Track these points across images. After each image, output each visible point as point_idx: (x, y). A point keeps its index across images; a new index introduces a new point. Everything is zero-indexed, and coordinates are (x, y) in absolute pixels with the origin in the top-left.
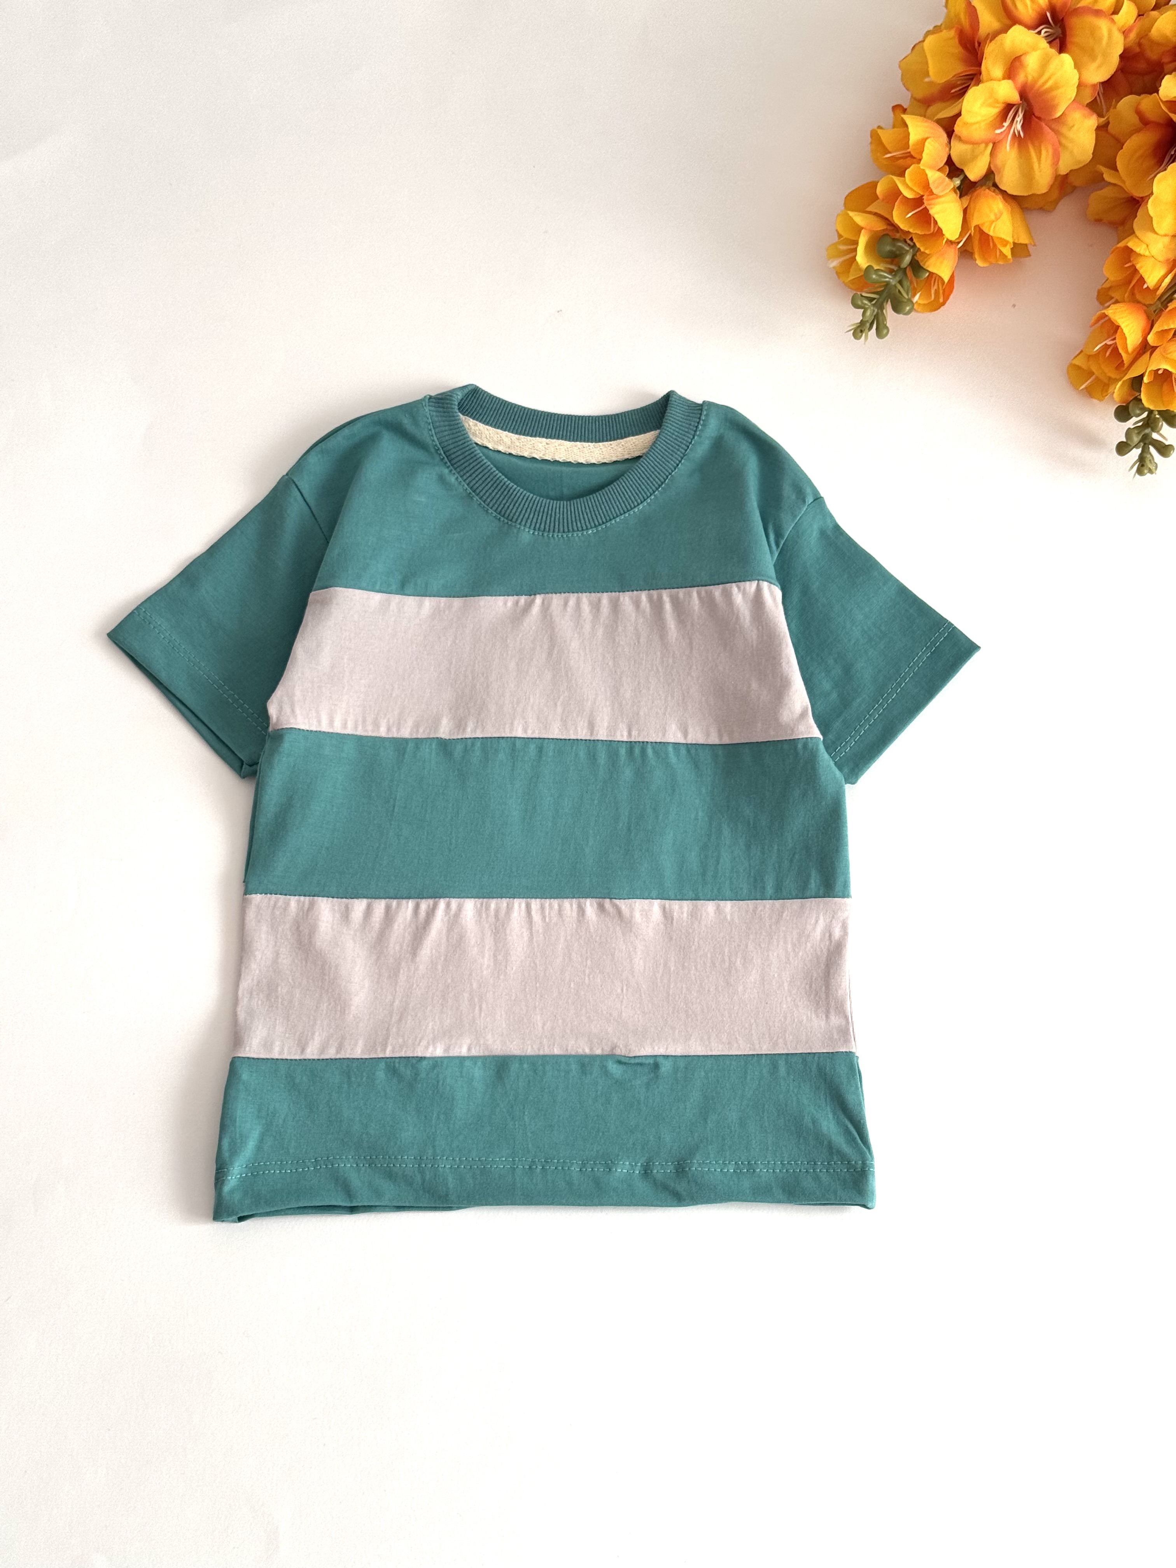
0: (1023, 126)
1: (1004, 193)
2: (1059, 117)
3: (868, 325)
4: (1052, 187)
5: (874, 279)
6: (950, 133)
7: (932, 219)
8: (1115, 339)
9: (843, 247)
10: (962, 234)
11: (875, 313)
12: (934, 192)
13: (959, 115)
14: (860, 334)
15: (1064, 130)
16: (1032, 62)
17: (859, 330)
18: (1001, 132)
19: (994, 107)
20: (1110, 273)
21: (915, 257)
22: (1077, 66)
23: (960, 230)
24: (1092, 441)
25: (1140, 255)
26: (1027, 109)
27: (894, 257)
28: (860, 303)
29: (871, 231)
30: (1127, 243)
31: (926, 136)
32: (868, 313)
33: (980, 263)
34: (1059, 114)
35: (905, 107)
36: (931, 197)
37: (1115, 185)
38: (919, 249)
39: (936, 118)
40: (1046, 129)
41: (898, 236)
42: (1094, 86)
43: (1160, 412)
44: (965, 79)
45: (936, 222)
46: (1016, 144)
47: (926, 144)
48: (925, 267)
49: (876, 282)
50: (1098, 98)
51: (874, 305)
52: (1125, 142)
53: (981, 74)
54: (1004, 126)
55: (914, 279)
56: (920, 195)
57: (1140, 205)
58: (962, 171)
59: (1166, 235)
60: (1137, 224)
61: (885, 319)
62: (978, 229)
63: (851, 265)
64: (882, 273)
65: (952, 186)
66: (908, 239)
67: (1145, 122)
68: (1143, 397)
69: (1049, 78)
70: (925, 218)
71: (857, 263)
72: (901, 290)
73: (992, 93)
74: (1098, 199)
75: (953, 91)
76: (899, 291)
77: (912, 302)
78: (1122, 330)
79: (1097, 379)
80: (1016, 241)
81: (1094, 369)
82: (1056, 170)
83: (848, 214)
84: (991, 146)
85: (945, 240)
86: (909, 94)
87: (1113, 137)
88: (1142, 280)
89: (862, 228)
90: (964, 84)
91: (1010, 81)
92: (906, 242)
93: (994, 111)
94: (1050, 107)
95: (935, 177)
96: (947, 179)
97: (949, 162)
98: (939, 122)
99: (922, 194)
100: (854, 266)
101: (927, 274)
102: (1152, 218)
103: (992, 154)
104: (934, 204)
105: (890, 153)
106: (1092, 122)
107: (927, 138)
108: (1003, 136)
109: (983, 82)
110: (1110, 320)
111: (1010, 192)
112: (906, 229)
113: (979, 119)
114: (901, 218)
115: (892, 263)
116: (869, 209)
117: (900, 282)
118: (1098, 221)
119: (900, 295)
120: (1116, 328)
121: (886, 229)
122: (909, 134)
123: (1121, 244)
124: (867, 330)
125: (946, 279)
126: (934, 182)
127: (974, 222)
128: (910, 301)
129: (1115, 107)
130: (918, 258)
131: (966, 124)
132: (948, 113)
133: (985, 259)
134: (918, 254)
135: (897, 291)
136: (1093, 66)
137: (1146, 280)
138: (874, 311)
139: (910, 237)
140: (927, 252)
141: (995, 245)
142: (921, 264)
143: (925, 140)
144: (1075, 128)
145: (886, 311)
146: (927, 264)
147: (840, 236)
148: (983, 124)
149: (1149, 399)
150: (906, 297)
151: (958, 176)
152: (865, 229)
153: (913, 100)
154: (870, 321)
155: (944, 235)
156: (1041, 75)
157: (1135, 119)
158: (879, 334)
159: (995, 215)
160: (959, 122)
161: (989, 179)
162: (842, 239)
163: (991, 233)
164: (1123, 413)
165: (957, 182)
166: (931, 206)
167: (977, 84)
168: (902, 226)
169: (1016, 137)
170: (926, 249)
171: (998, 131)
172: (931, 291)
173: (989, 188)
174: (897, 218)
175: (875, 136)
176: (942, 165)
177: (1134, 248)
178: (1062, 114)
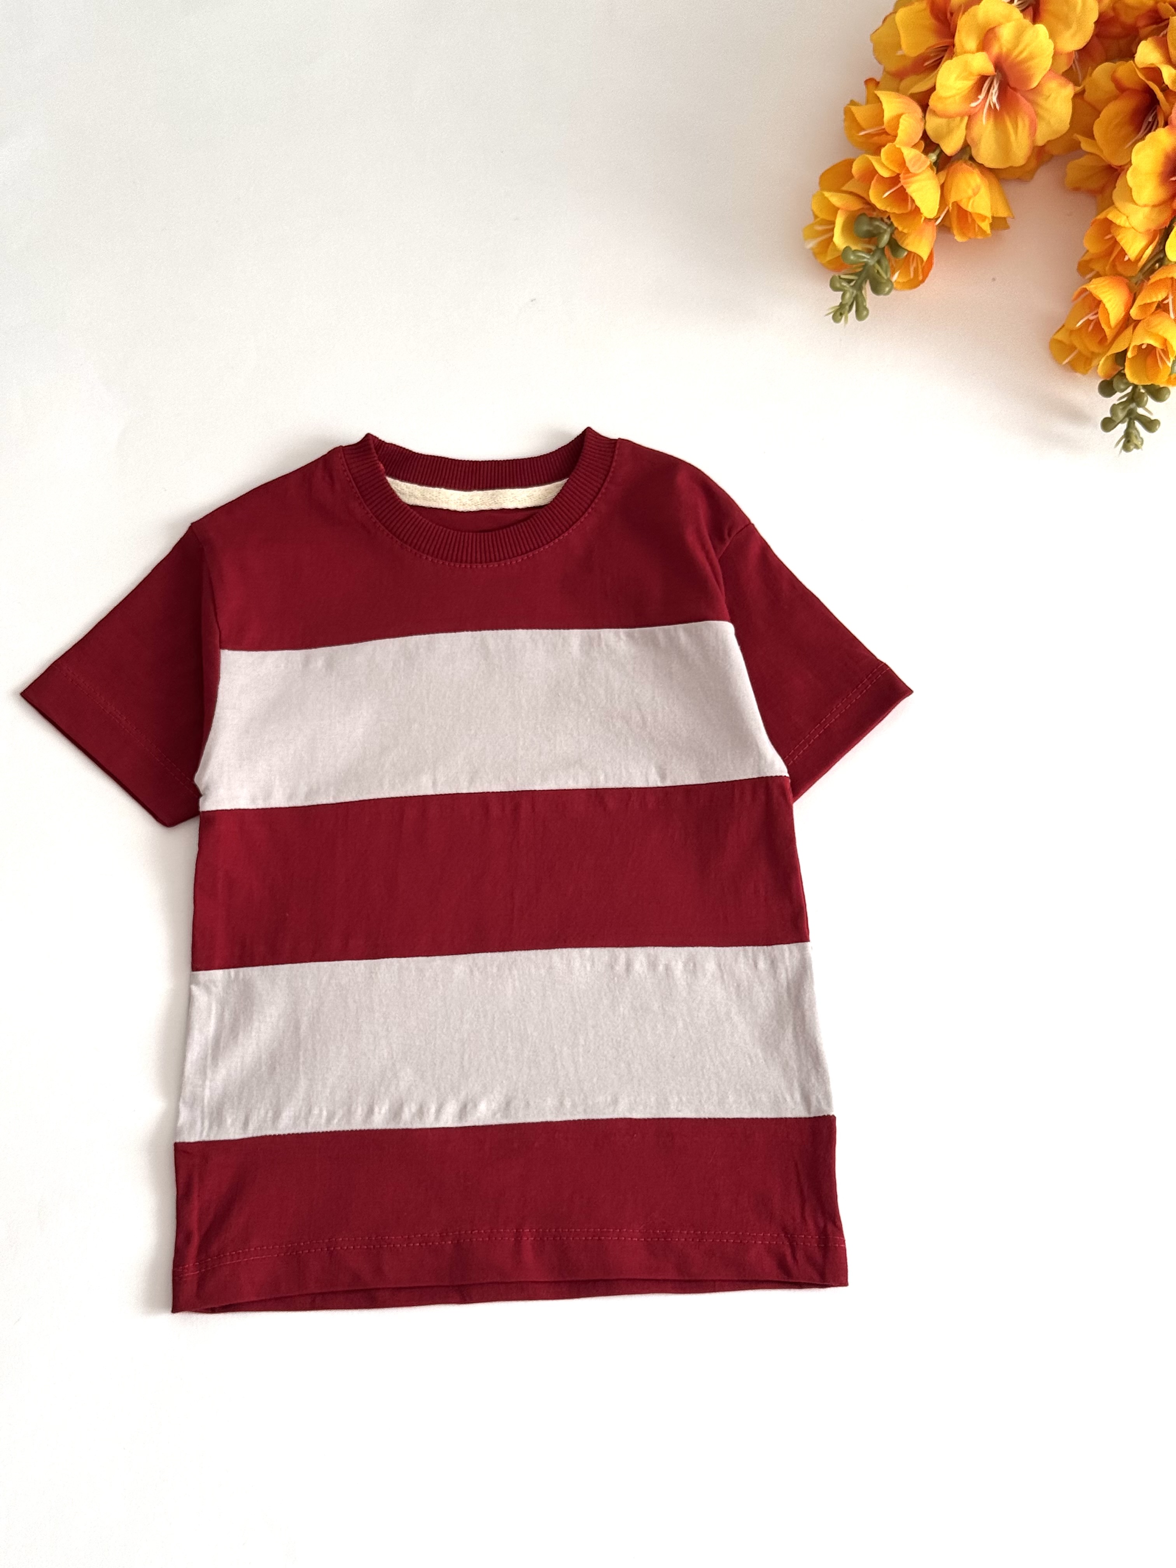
0: (999, 98)
1: (981, 166)
2: (1035, 88)
3: (847, 307)
4: (1029, 159)
5: (852, 260)
6: (925, 107)
7: (909, 198)
8: (1097, 313)
9: (819, 228)
10: (940, 211)
11: (854, 295)
12: (911, 171)
13: (933, 89)
14: (840, 317)
15: (1041, 101)
16: (1006, 33)
17: (839, 313)
18: (977, 106)
19: (969, 80)
20: (1091, 246)
21: (893, 236)
22: (1052, 35)
23: (938, 207)
24: (1076, 416)
25: (1119, 227)
26: (1003, 80)
27: (872, 237)
28: (838, 285)
29: (846, 211)
30: (1107, 214)
31: (900, 112)
32: (848, 295)
33: (959, 238)
34: (1034, 84)
35: (878, 80)
36: (907, 175)
37: (1091, 154)
38: (896, 228)
39: (910, 92)
40: (1023, 101)
41: (875, 214)
42: (1069, 54)
43: (1145, 387)
44: (939, 51)
45: (913, 201)
46: (992, 116)
47: (901, 121)
48: (903, 246)
49: (853, 263)
50: (1074, 67)
51: (852, 286)
52: (1102, 110)
53: (954, 46)
54: (978, 99)
55: (892, 258)
56: (896, 174)
57: (1119, 174)
58: (938, 145)
59: (1145, 206)
60: (1116, 195)
61: (864, 300)
62: (955, 204)
63: (828, 247)
64: (860, 254)
65: (929, 163)
66: (884, 217)
67: (1121, 89)
68: (1127, 372)
69: (1024, 49)
70: (902, 196)
71: (834, 243)
72: (880, 271)
73: (966, 66)
74: (1075, 168)
75: (926, 64)
76: (878, 271)
77: (891, 282)
78: (1104, 305)
79: (1080, 353)
80: (995, 216)
81: (1076, 343)
82: (1033, 141)
83: (823, 195)
84: (966, 119)
85: (923, 219)
86: (881, 67)
87: (1090, 104)
88: (1123, 253)
89: (838, 209)
90: (937, 55)
91: (984, 53)
92: (882, 220)
93: (968, 83)
94: (1025, 78)
95: (910, 154)
96: (923, 156)
97: (925, 136)
98: (913, 96)
99: (898, 172)
100: (831, 247)
101: (906, 253)
102: (1131, 190)
103: (968, 127)
104: (912, 183)
105: (864, 130)
106: (1069, 91)
107: (902, 114)
108: (977, 109)
109: (957, 56)
110: (1091, 294)
111: (989, 164)
112: (883, 208)
113: (954, 92)
114: (878, 198)
115: (869, 243)
116: (845, 188)
117: (879, 262)
118: (1076, 189)
119: (878, 276)
120: (1098, 303)
121: (863, 209)
122: (883, 111)
123: (1101, 216)
124: (846, 312)
125: (925, 257)
126: (910, 160)
127: (952, 198)
128: (889, 280)
129: (1091, 75)
130: (896, 236)
131: (940, 98)
132: (921, 87)
133: (963, 233)
134: (895, 232)
135: (876, 271)
136: (1067, 35)
137: (1126, 251)
138: (853, 293)
139: (887, 215)
140: (905, 231)
141: (973, 220)
142: (900, 244)
143: (899, 116)
144: (1051, 99)
145: (866, 292)
146: (905, 242)
147: (816, 217)
148: (957, 97)
149: (1135, 373)
150: (886, 278)
151: (933, 151)
152: (842, 209)
153: (885, 73)
154: (850, 303)
155: (921, 214)
156: (1016, 46)
157: (1111, 86)
158: (860, 316)
159: (973, 190)
160: (933, 97)
161: (966, 152)
162: (818, 219)
163: (970, 209)
164: (1107, 388)
165: (933, 157)
166: (908, 185)
167: (951, 57)
168: (879, 205)
169: (992, 110)
170: (904, 229)
171: (974, 105)
172: (909, 270)
173: (965, 162)
174: (873, 198)
175: (848, 114)
176: (917, 140)
177: (1114, 220)
178: (1038, 85)
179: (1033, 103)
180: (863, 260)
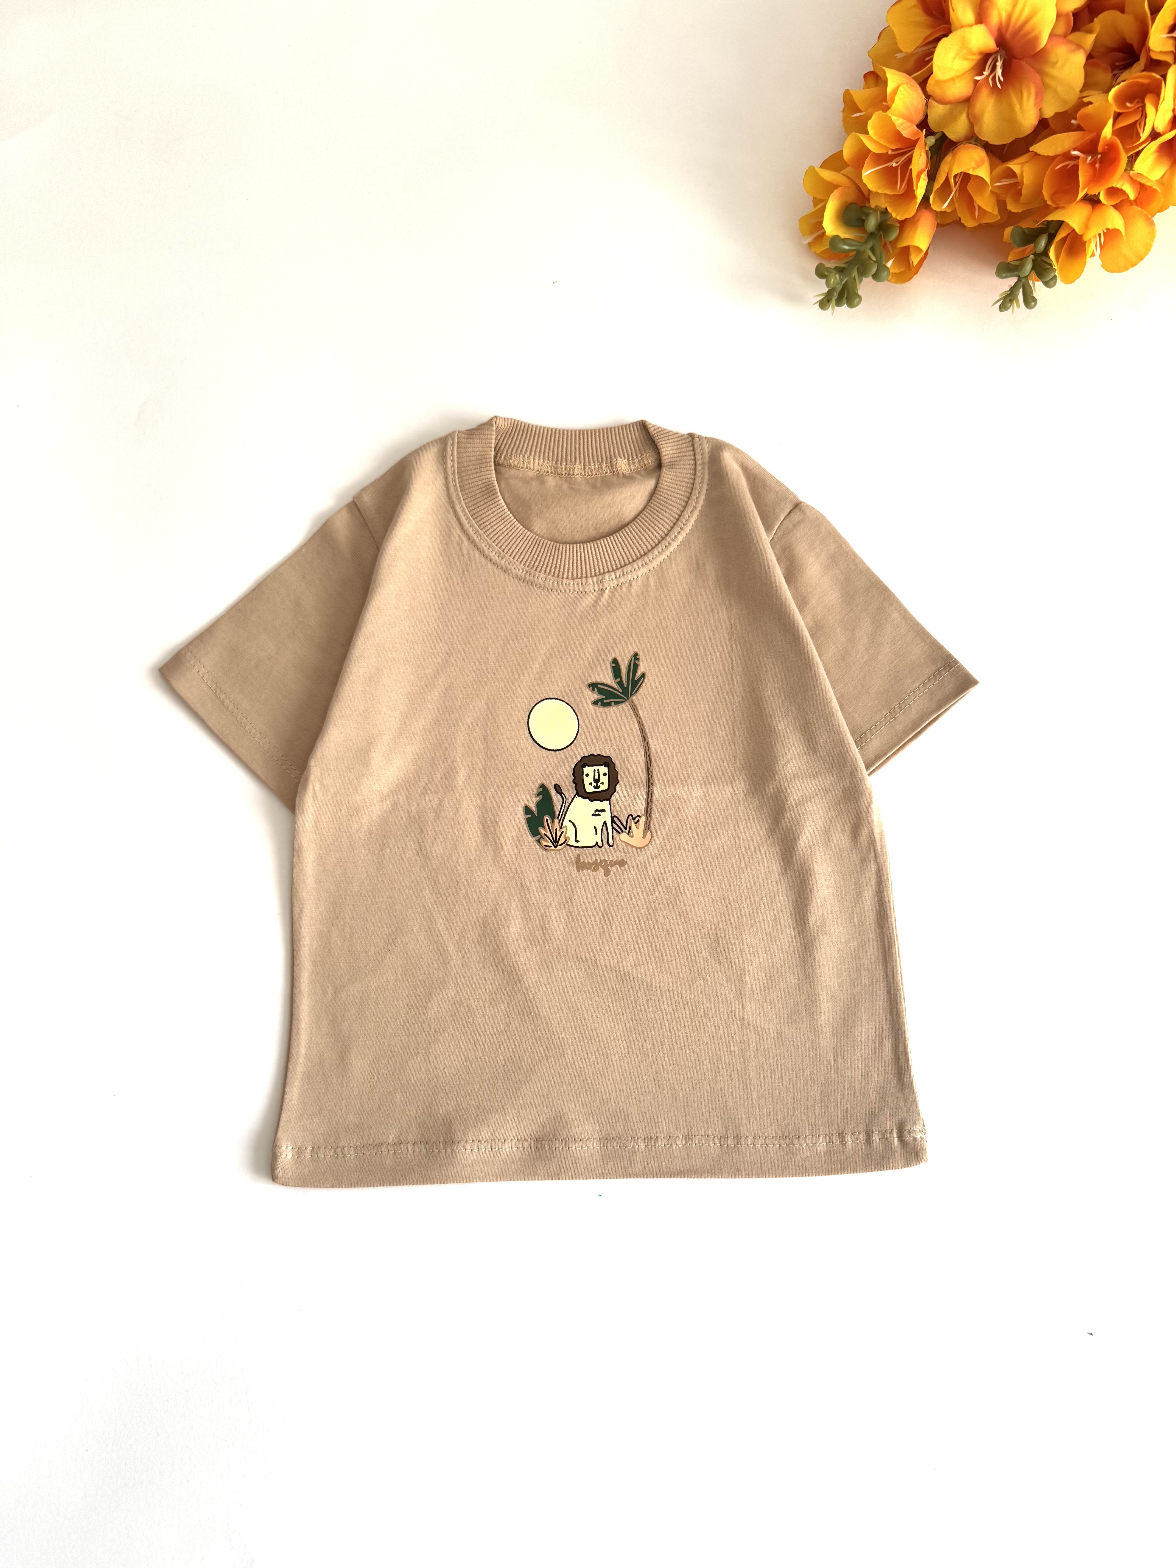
0: (1003, 74)
1: (984, 144)
2: (1040, 52)
3: (836, 295)
5: (844, 248)
6: (924, 87)
11: (844, 282)
13: (931, 69)
14: (828, 306)
15: (1048, 66)
17: (826, 301)
19: (967, 58)
26: (1006, 54)
28: (825, 273)
32: (836, 283)
34: (1040, 48)
40: (1027, 68)
49: (846, 251)
51: (844, 275)
53: (949, 25)
54: (982, 75)
58: (939, 130)
61: (856, 288)
64: (849, 242)
72: (871, 255)
73: (965, 43)
76: (868, 256)
77: (884, 268)
82: (1041, 115)
90: (935, 37)
91: (982, 26)
93: (968, 62)
97: (925, 121)
105: (861, 111)
106: (1079, 57)
107: (900, 85)
109: (951, 33)
111: (989, 142)
113: (953, 74)
114: (870, 178)
115: (857, 228)
117: (871, 248)
124: (835, 301)
131: (938, 82)
132: (924, 72)
144: (1058, 63)
145: (857, 279)
148: (958, 80)
151: (934, 135)
154: (838, 292)
158: (851, 305)
160: (931, 76)
161: (971, 136)
162: (807, 213)
165: (932, 140)
171: (977, 79)
173: (970, 144)
174: (866, 180)
176: (915, 123)
178: (1044, 47)
179: (1041, 73)
180: (854, 248)
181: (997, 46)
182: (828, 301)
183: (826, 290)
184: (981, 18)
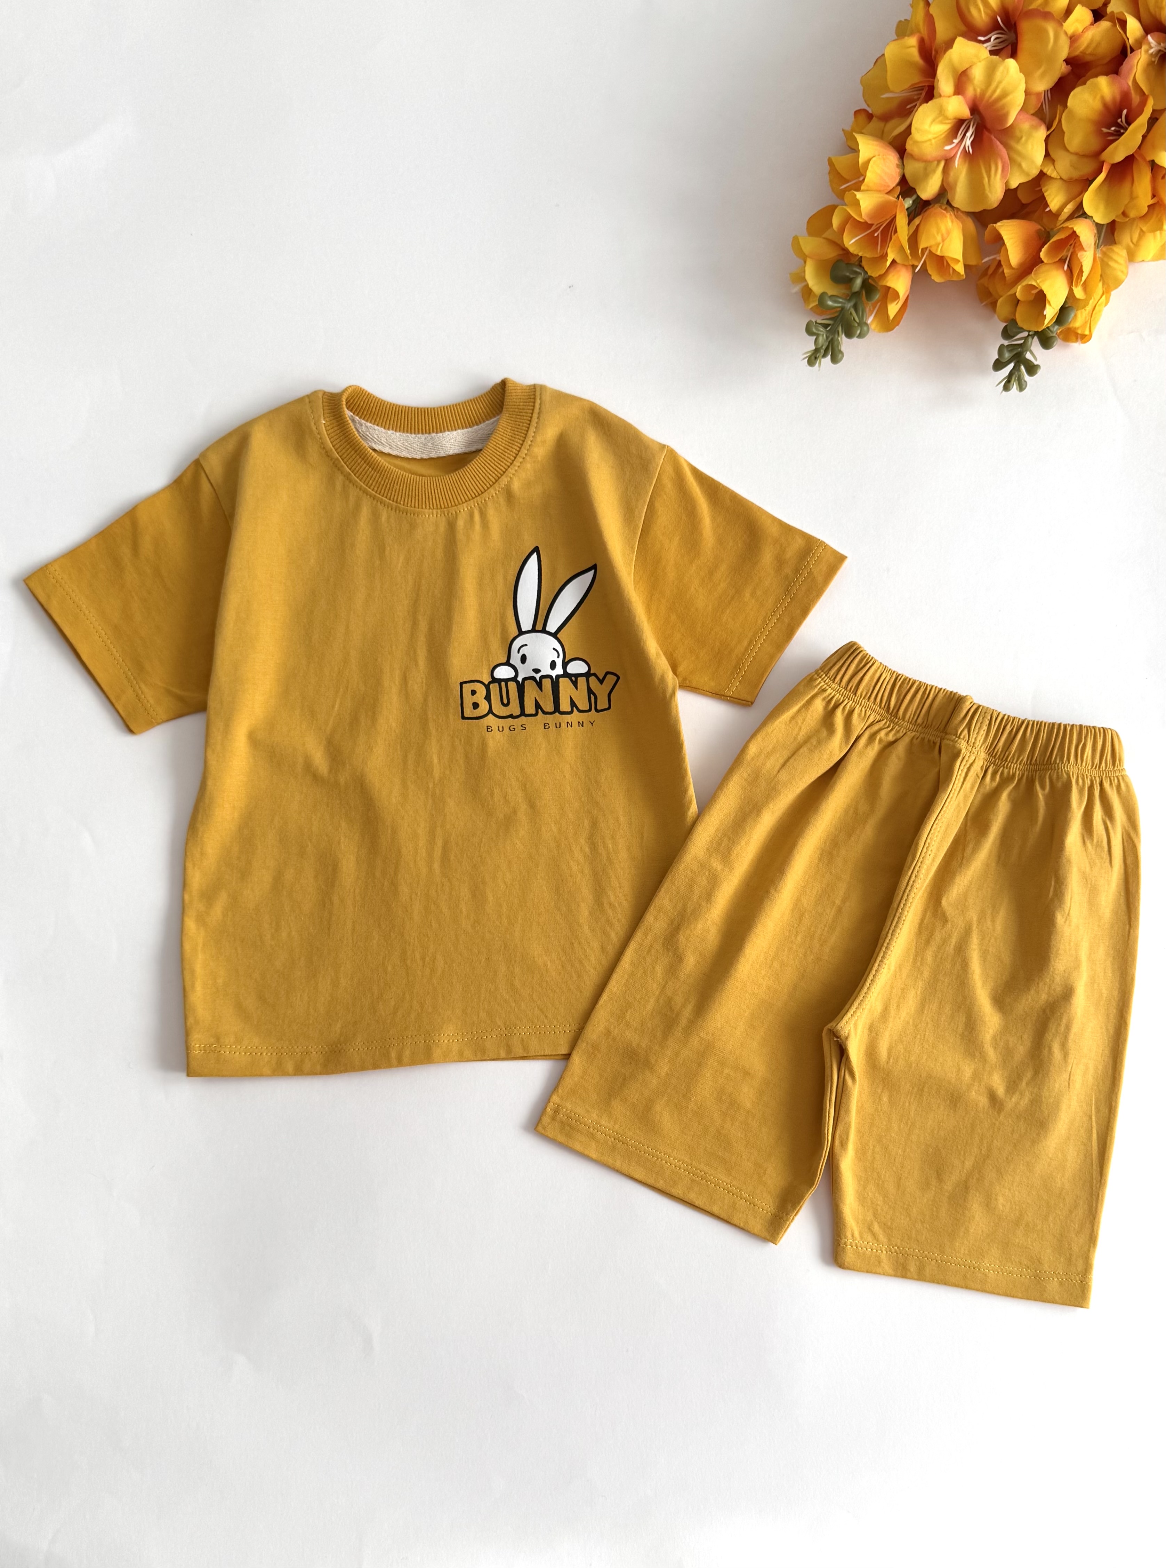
0: (973, 141)
1: (956, 210)
2: (1008, 128)
3: (822, 351)
4: (1001, 202)
5: (829, 305)
6: (902, 153)
13: (910, 132)
14: (815, 362)
15: (1014, 141)
16: (978, 75)
17: (814, 358)
18: (951, 149)
19: (945, 123)
21: (867, 280)
22: (1024, 72)
26: (979, 123)
27: (846, 281)
28: (814, 330)
29: (820, 256)
31: (872, 156)
32: (823, 340)
34: (1008, 124)
39: (887, 138)
40: (997, 142)
41: (849, 260)
42: (1041, 93)
46: (966, 160)
49: (831, 308)
51: (827, 331)
53: (934, 89)
54: (954, 143)
55: (866, 301)
58: (915, 190)
61: (839, 345)
64: (836, 299)
65: (907, 207)
66: (858, 261)
69: (997, 88)
71: (811, 289)
72: (855, 314)
73: (944, 110)
75: (903, 109)
76: (852, 316)
77: (865, 325)
82: (1007, 184)
84: (942, 163)
91: (960, 97)
93: (945, 128)
94: (1000, 117)
96: (899, 199)
97: (902, 181)
98: (891, 142)
100: (808, 293)
101: (884, 290)
103: (944, 172)
105: (846, 181)
106: (1041, 132)
107: (876, 157)
108: (953, 153)
109: (934, 99)
111: (962, 208)
112: (855, 253)
113: (930, 136)
114: (850, 242)
115: (844, 287)
116: (823, 236)
117: (854, 306)
119: (853, 320)
121: (838, 255)
122: (859, 153)
124: (821, 357)
128: (863, 323)
131: (916, 141)
132: (898, 131)
134: (867, 275)
136: (1040, 71)
138: (828, 337)
141: (947, 265)
144: (1025, 138)
145: (840, 337)
148: (933, 141)
150: (860, 320)
151: (910, 196)
152: (815, 253)
154: (824, 348)
156: (988, 86)
158: (835, 360)
159: (946, 233)
160: (910, 139)
161: (943, 196)
163: (944, 254)
165: (908, 202)
167: (928, 101)
168: (852, 250)
169: (967, 155)
171: (948, 148)
173: (941, 206)
174: (847, 243)
175: (831, 164)
176: (894, 185)
178: (1012, 124)
179: (1008, 147)
180: (840, 305)
181: (971, 115)
182: (816, 358)
183: (814, 348)
184: (959, 90)
